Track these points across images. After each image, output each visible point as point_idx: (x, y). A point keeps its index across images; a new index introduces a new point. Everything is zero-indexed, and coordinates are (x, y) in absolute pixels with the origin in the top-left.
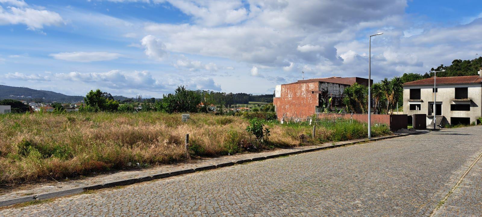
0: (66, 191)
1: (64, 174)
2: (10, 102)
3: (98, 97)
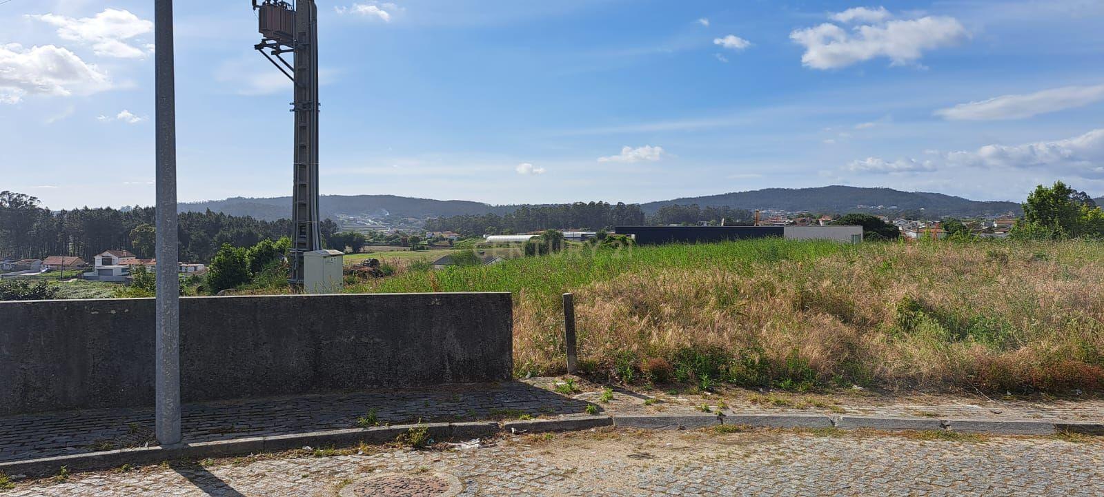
0: (1012, 424)
1: (1001, 383)
2: (858, 220)
3: (1058, 200)
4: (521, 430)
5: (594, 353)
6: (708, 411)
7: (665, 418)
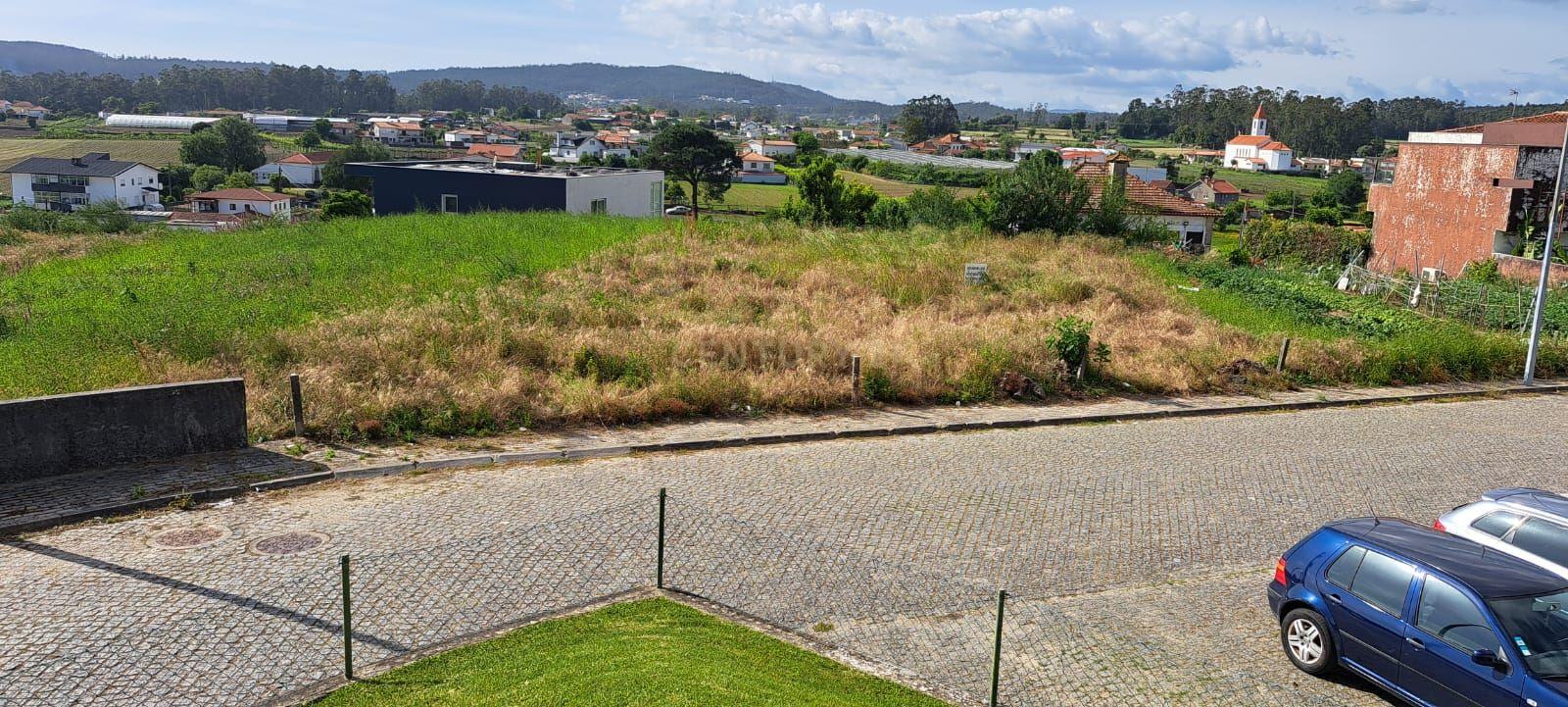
1: (619, 418)
3: (824, 178)
4: (262, 488)
5: (318, 415)
6: (406, 460)
7: (375, 469)
